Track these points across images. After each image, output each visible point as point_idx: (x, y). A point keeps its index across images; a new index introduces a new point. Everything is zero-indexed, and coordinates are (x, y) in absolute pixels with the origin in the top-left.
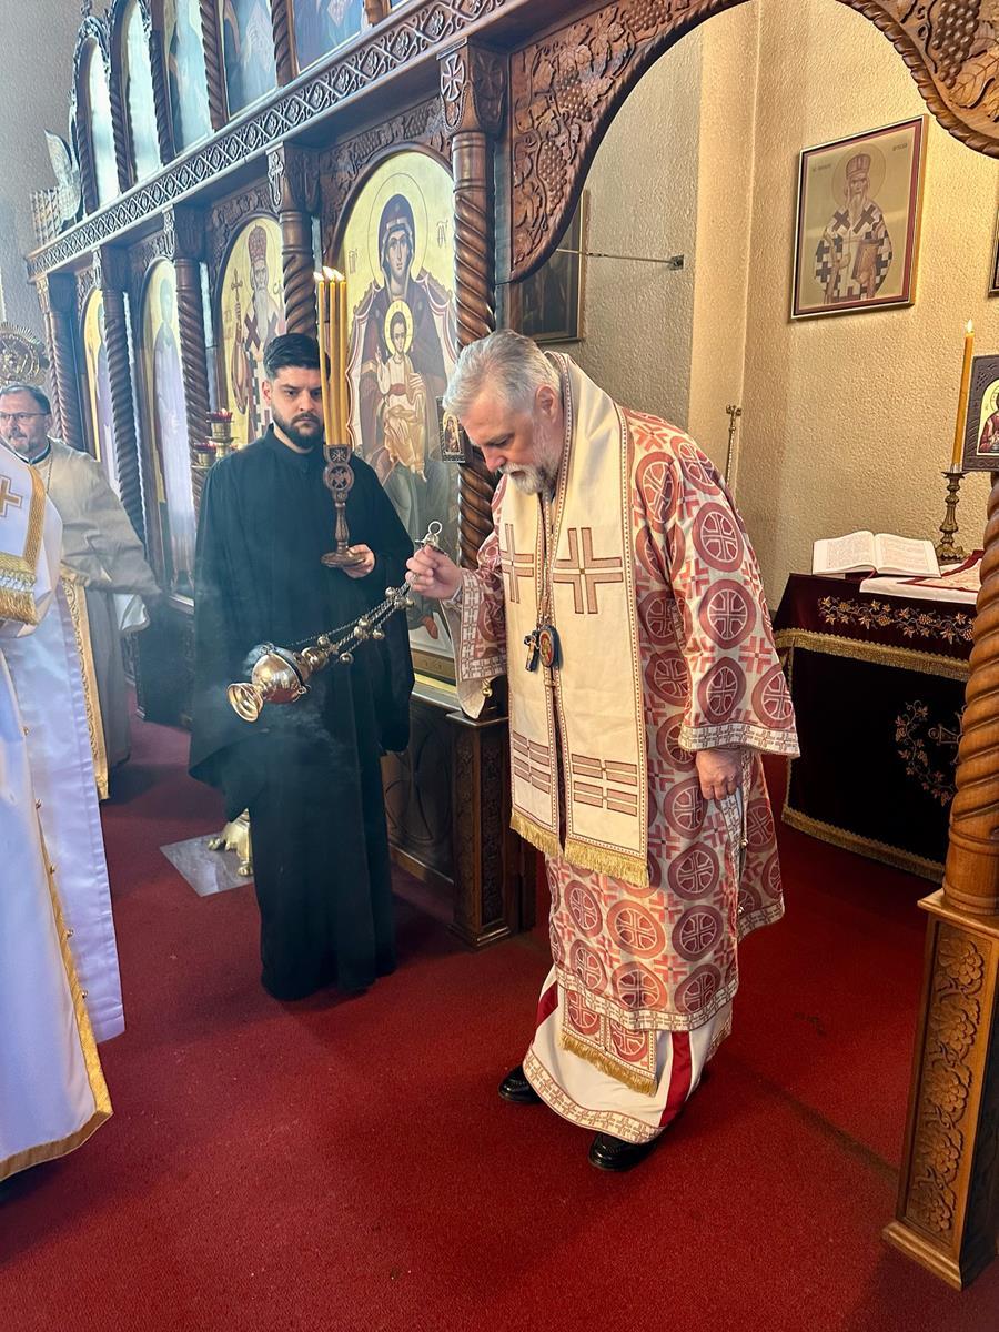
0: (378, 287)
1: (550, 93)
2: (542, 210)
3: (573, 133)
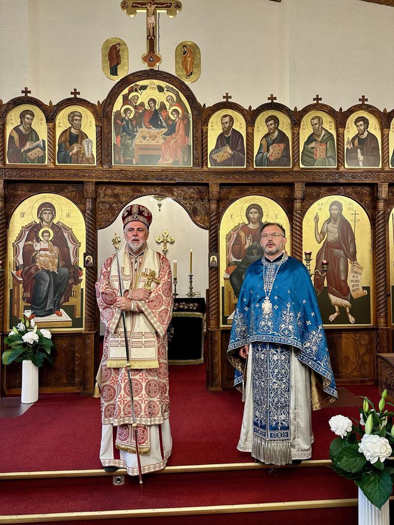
0: (36, 223)
1: (111, 196)
2: (108, 217)
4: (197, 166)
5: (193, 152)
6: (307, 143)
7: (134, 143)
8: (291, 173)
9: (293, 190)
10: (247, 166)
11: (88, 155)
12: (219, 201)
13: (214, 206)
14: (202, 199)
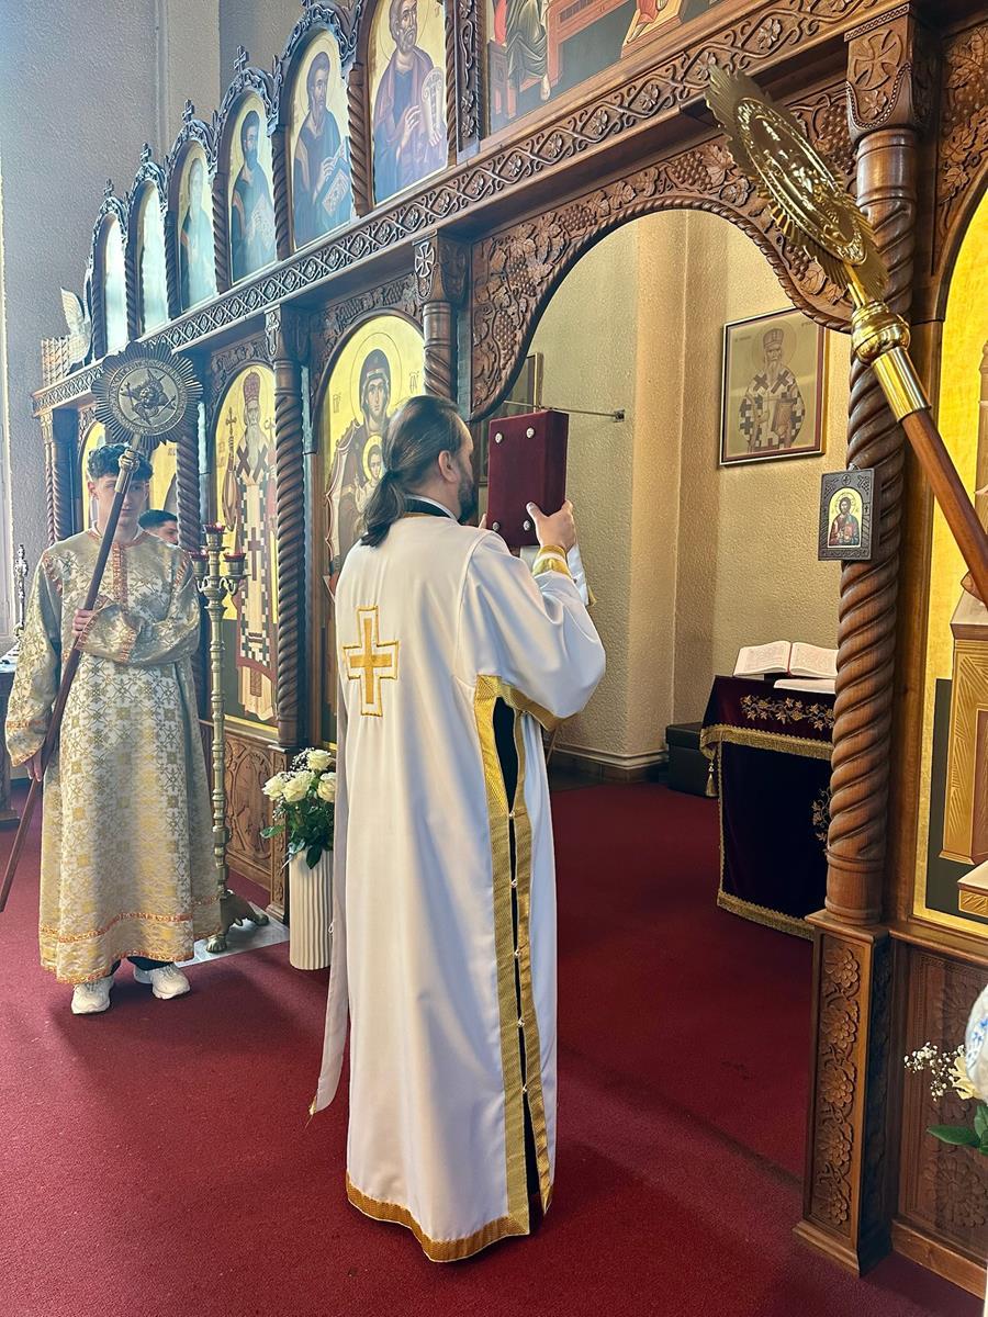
0: (358, 424)
1: (503, 275)
2: (496, 364)
3: (521, 305)
11: (434, 134)
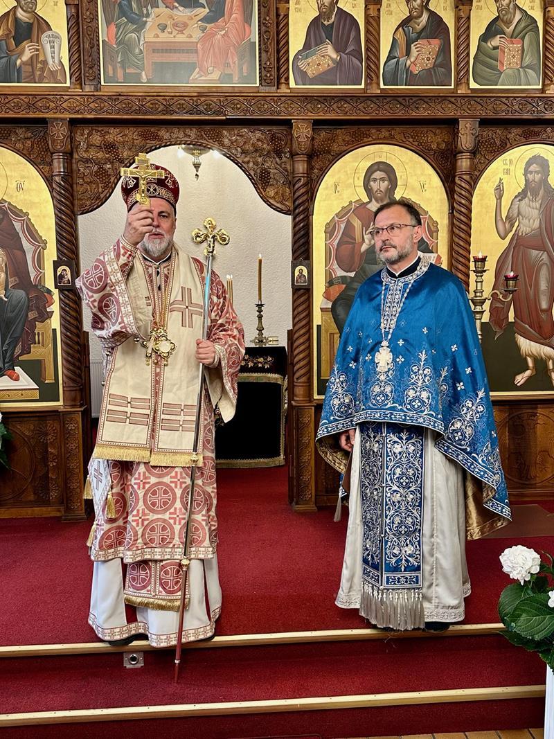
1: (100, 147)
2: (96, 190)
3: (115, 166)
4: (270, 84)
5: (260, 57)
6: (485, 38)
7: (142, 39)
8: (453, 100)
9: (455, 134)
10: (366, 84)
11: (53, 65)
12: (311, 156)
13: (301, 167)
14: (278, 153)
